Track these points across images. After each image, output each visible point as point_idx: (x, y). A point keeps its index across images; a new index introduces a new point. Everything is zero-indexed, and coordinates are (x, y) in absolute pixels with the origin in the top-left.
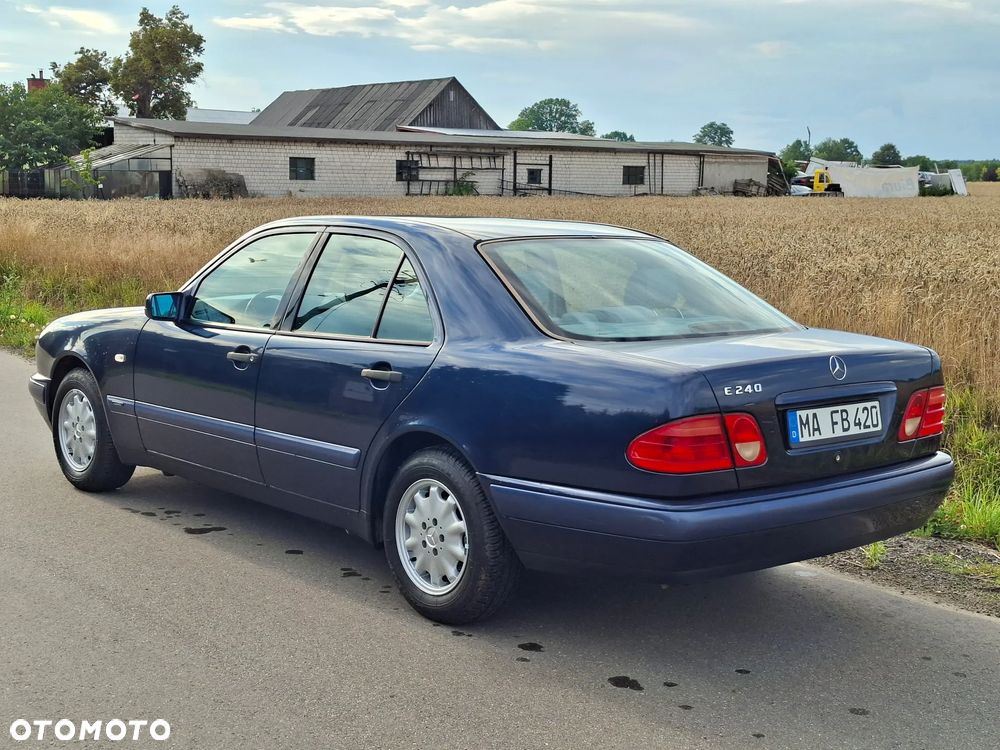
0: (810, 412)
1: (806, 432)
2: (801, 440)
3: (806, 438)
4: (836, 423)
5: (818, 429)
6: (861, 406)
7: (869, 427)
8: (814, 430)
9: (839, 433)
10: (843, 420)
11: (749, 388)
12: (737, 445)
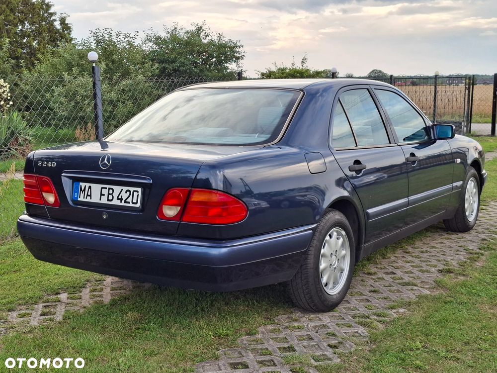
0: (88, 185)
4: (104, 195)
7: (129, 203)
8: (88, 195)
9: (104, 200)
10: (109, 194)
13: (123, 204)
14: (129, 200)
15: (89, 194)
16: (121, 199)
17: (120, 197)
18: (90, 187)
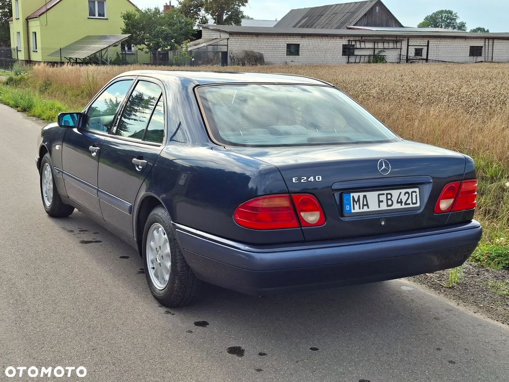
0: (362, 194)
1: (357, 206)
2: (353, 211)
3: (357, 210)
4: (382, 201)
5: (367, 205)
6: (404, 191)
7: (409, 204)
8: (364, 205)
10: (387, 199)
11: (312, 179)
12: (302, 214)
13: (404, 206)
14: (409, 201)
15: (365, 203)
16: (401, 202)
17: (399, 200)
18: (365, 197)
